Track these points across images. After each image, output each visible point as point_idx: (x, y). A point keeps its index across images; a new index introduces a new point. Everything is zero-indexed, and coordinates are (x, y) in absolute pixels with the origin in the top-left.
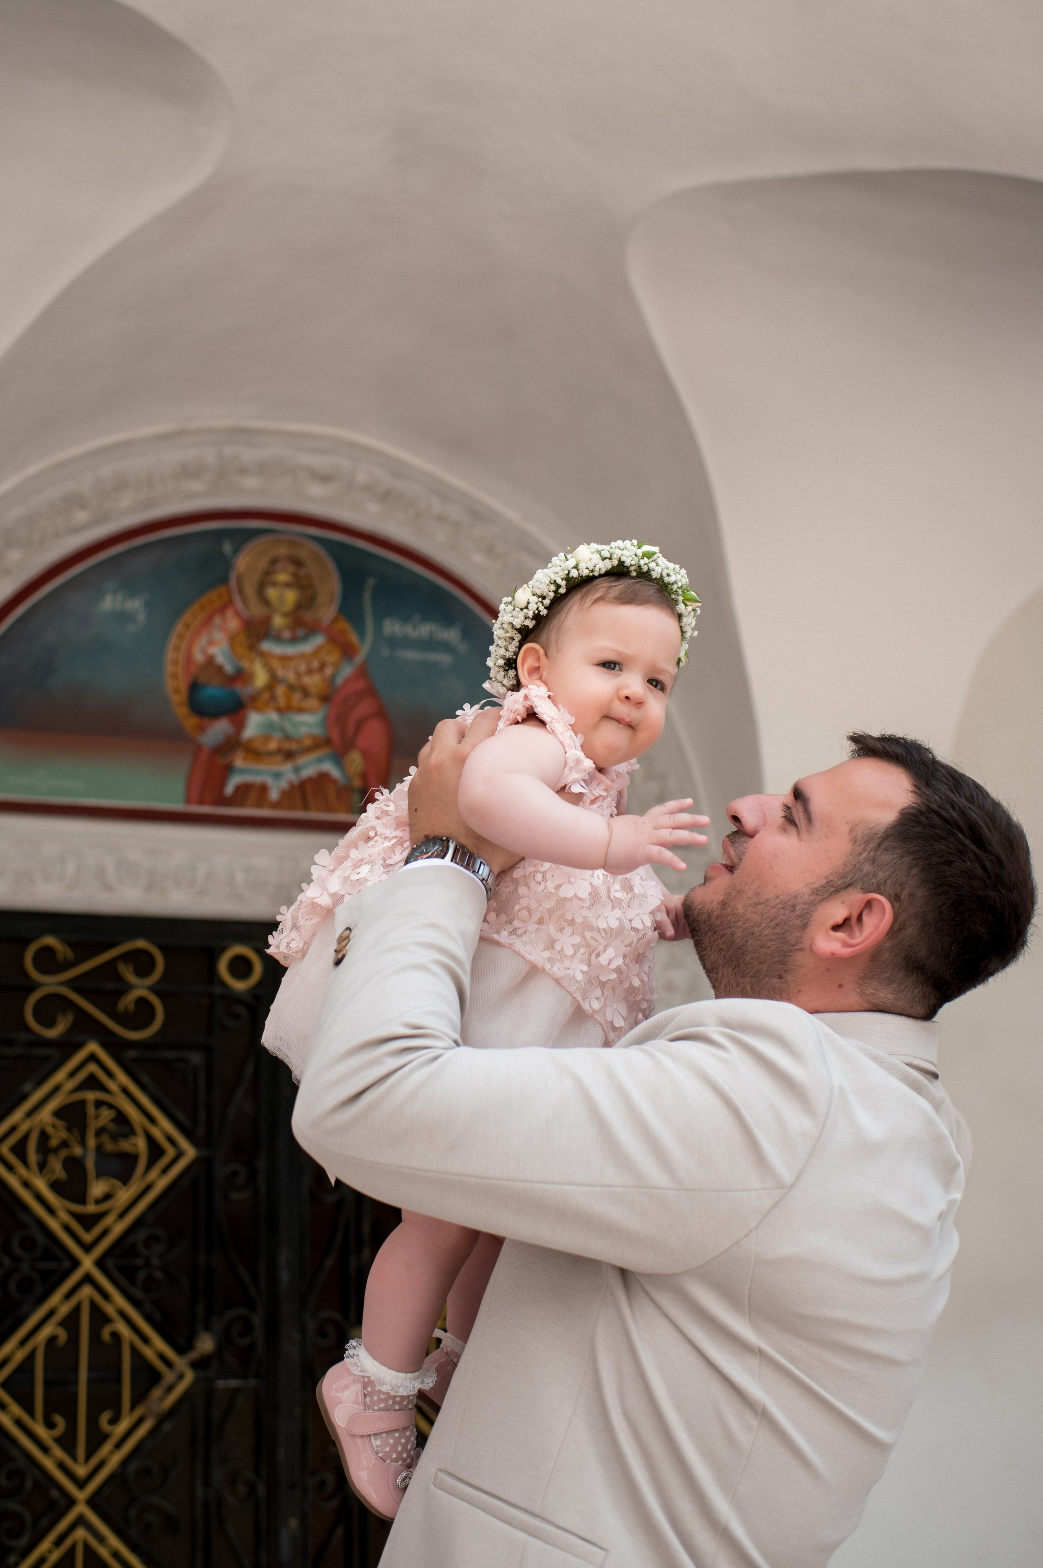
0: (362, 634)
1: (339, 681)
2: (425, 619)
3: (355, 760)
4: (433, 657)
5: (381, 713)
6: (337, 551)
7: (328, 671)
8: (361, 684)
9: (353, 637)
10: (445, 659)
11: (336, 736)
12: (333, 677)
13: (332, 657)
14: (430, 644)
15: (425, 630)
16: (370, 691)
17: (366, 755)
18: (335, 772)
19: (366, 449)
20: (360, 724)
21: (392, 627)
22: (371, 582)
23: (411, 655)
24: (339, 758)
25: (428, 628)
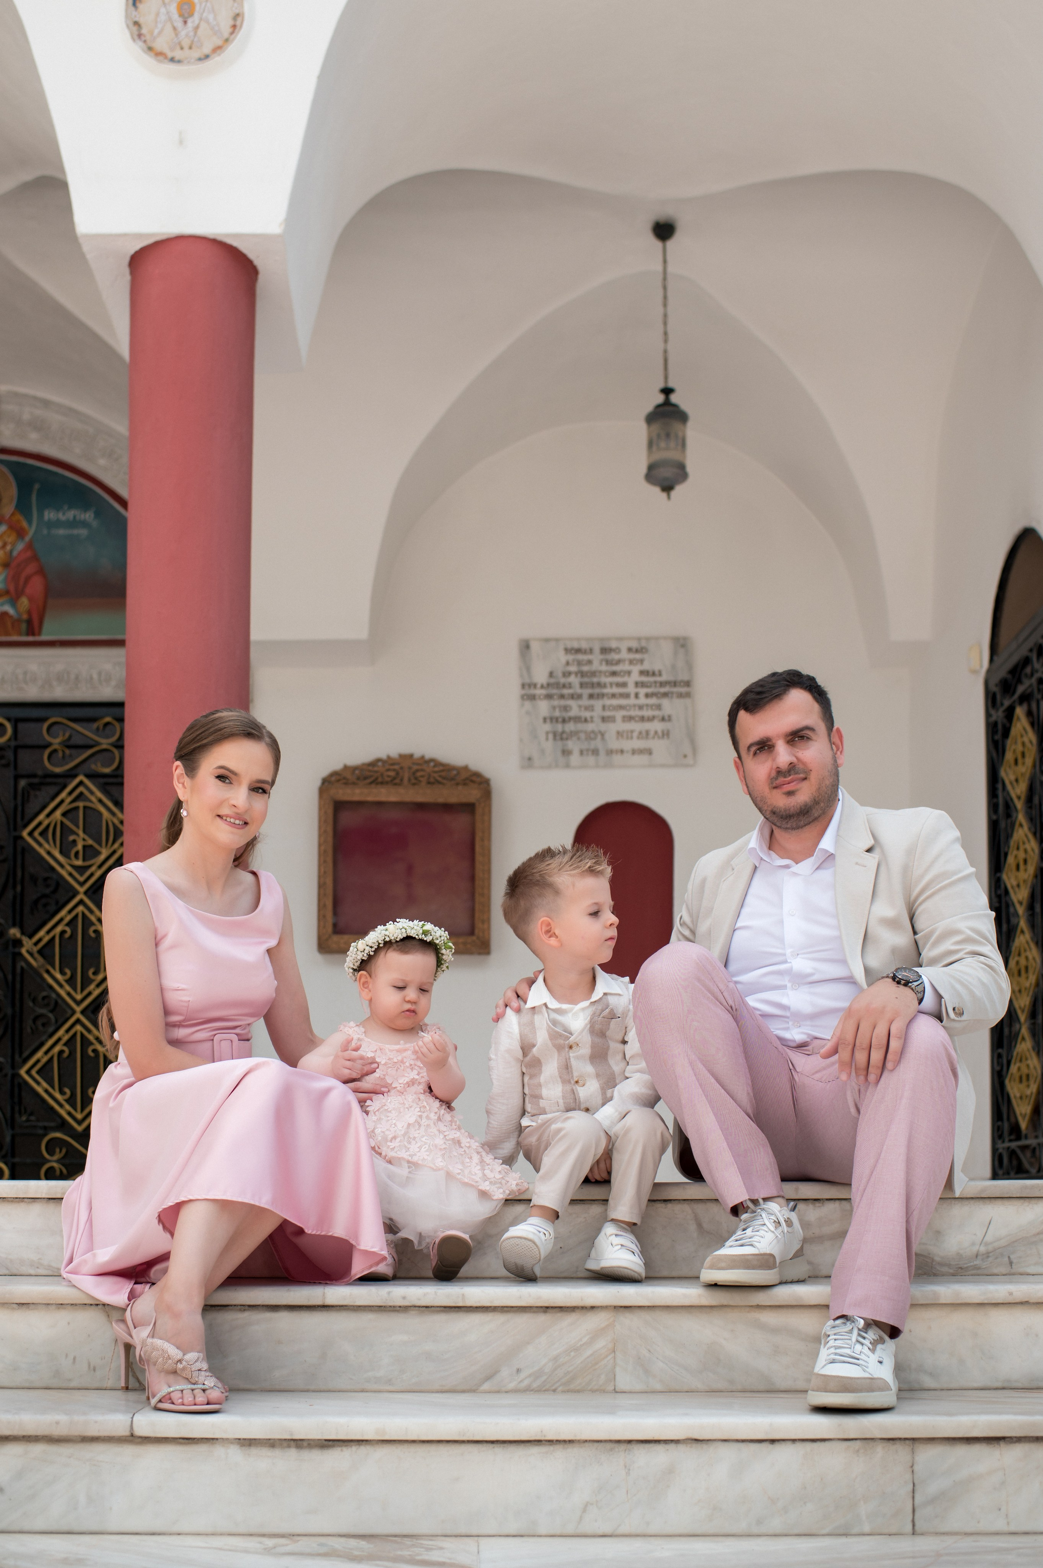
0: (30, 522)
1: (15, 553)
2: (70, 508)
3: (24, 602)
4: (75, 532)
5: (41, 571)
6: (14, 468)
7: (8, 548)
8: (29, 554)
9: (25, 524)
10: (83, 532)
11: (12, 588)
12: (11, 551)
13: (10, 539)
14: (74, 524)
15: (71, 514)
16: (35, 558)
17: (31, 599)
18: (11, 611)
19: (25, 396)
20: (28, 579)
21: (50, 515)
22: (37, 486)
23: (61, 532)
24: (14, 602)
25: (73, 512)
